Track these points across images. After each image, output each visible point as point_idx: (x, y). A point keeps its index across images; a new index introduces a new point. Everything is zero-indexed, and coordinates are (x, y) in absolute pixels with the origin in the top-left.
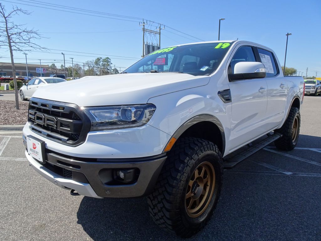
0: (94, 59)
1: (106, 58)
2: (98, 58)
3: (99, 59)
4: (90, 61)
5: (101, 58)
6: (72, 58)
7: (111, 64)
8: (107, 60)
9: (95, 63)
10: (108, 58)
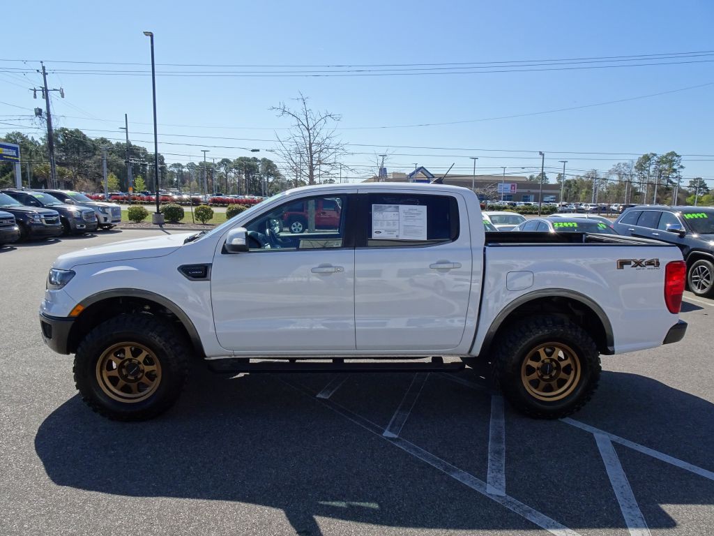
0: (636, 158)
1: (669, 154)
2: (647, 155)
3: (647, 158)
4: (625, 164)
5: (655, 155)
6: (565, 162)
7: (682, 167)
8: (670, 160)
9: (636, 167)
10: (673, 154)
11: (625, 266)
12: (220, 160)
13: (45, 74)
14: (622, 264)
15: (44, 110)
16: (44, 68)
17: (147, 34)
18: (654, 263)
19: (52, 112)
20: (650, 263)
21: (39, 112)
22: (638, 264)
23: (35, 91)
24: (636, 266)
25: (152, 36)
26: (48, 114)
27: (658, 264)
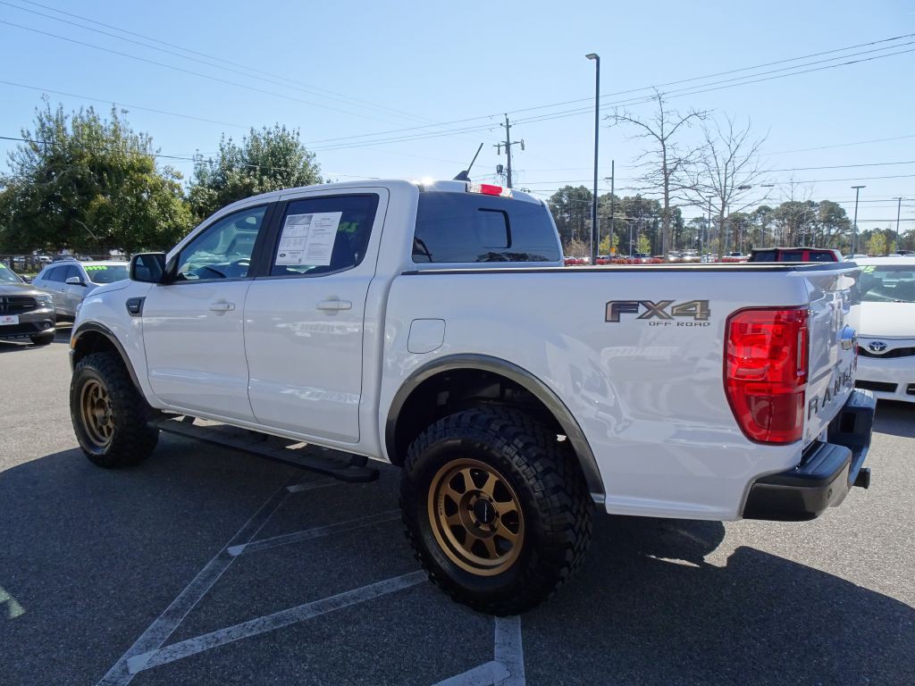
11: (623, 316)
12: (756, 208)
13: (508, 127)
14: (619, 308)
15: (505, 166)
16: (507, 120)
17: (590, 57)
18: (697, 310)
19: (512, 168)
20: (685, 310)
21: (500, 169)
22: (653, 309)
23: (499, 146)
24: (648, 317)
25: (598, 59)
26: (509, 170)
27: (706, 313)
